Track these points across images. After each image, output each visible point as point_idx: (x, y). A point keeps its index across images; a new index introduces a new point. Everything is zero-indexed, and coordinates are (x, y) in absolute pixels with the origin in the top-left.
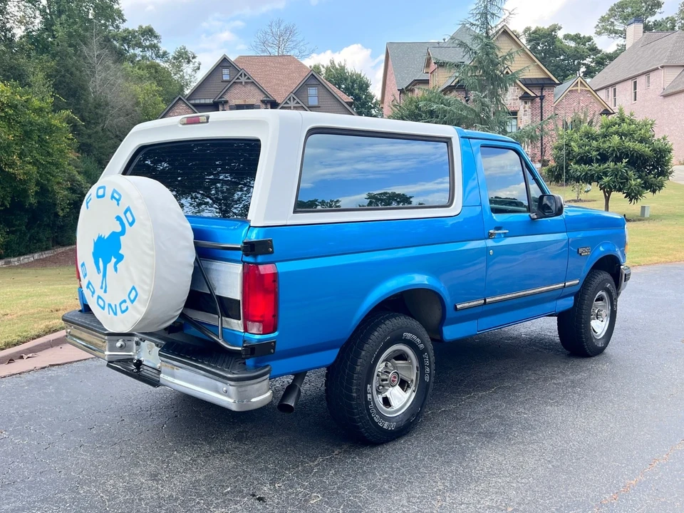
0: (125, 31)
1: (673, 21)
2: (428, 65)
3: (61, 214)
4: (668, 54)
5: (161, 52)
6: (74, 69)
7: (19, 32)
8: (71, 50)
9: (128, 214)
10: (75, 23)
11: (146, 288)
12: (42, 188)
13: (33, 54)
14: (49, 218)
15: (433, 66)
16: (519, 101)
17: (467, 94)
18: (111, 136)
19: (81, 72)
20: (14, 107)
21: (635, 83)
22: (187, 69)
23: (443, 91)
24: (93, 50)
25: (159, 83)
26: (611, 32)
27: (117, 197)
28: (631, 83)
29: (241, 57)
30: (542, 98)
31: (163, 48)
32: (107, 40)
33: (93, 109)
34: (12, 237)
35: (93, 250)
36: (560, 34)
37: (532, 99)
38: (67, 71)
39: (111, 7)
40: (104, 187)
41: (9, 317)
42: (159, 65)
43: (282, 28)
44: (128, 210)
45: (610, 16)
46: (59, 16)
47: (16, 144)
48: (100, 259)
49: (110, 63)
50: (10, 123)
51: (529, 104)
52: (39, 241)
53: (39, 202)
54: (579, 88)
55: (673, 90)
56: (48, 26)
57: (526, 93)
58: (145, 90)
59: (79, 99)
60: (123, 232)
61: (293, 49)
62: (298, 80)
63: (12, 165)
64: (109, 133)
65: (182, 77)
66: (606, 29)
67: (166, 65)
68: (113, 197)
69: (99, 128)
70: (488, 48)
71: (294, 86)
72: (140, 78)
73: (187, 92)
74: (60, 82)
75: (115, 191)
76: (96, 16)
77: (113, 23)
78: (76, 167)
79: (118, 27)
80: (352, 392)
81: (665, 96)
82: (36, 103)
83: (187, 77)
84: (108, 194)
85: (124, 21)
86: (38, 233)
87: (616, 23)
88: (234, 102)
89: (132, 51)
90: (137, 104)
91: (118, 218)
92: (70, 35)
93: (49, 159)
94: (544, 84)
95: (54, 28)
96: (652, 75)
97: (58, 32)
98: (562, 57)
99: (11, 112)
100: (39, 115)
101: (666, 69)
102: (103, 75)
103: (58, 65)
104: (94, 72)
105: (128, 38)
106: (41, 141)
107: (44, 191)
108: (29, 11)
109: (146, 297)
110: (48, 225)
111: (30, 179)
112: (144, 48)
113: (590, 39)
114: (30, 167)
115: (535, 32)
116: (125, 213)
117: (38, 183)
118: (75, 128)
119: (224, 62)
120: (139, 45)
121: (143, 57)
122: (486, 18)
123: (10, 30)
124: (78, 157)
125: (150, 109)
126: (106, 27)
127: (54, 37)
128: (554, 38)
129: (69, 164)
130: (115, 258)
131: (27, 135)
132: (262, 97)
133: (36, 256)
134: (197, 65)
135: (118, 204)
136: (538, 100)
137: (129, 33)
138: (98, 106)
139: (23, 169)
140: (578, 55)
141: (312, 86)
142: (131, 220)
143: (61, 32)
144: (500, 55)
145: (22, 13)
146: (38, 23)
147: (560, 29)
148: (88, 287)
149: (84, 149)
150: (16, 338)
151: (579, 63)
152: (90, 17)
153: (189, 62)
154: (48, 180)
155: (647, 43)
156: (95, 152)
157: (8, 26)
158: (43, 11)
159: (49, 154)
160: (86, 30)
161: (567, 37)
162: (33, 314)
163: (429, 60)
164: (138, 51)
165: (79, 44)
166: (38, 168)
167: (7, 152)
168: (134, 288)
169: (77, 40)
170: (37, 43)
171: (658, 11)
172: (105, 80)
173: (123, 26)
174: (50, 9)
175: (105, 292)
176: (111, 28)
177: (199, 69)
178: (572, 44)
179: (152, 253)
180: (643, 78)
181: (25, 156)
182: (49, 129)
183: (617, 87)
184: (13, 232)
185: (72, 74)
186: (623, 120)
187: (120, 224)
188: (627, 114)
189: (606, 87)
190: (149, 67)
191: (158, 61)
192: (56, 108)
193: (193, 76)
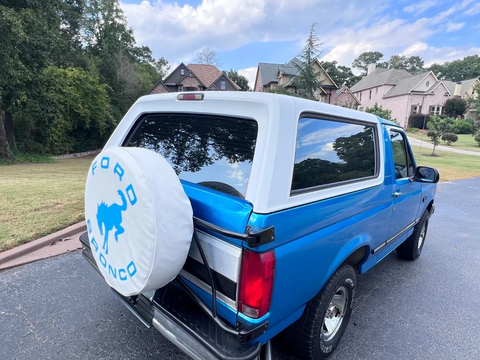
0: (135, 48)
1: (387, 64)
2: (278, 75)
3: (101, 133)
4: (387, 79)
5: (152, 59)
6: (110, 64)
7: (85, 45)
8: (110, 55)
9: (130, 191)
10: (112, 42)
11: (146, 268)
12: (92, 120)
13: (92, 55)
14: (96, 135)
15: (281, 76)
16: (320, 95)
17: (296, 90)
18: (127, 97)
19: (114, 66)
20: (80, 80)
21: (371, 91)
22: (164, 68)
23: (285, 87)
24: (120, 56)
25: (151, 74)
26: (359, 66)
27: (120, 172)
28: (369, 91)
29: (190, 64)
30: (330, 95)
31: (153, 57)
32: (127, 51)
33: (119, 84)
34: (78, 143)
35: (97, 213)
36: (337, 66)
37: (326, 95)
38: (107, 65)
39: (130, 36)
40: (107, 159)
41: (60, 206)
42: (151, 65)
43: (209, 52)
44: (130, 187)
45: (359, 59)
46: (105, 38)
47: (81, 98)
48: (103, 223)
49: (128, 62)
50: (78, 88)
51: (324, 97)
52: (91, 145)
53: (91, 127)
54: (346, 91)
55: (388, 96)
56: (99, 42)
57: (323, 92)
58: (143, 77)
59: (112, 79)
60: (124, 207)
61: (214, 62)
62: (216, 77)
63: (78, 108)
64: (126, 96)
65: (161, 72)
66: (357, 65)
67: (154, 66)
68: (115, 171)
69: (122, 93)
70: (309, 69)
71: (215, 80)
72: (142, 71)
73: (163, 79)
74: (104, 70)
75: (117, 165)
76: (122, 39)
77: (130, 44)
78: (110, 112)
79: (132, 46)
80: (310, 335)
81: (384, 98)
82: (91, 79)
83: (164, 72)
84: (112, 166)
85: (135, 43)
86: (90, 142)
87: (361, 62)
88: (185, 86)
89: (138, 58)
90: (140, 83)
91: (120, 192)
92: (109, 48)
93: (96, 107)
94: (332, 88)
95: (102, 44)
96: (379, 88)
97: (104, 46)
98: (336, 77)
99: (79, 83)
100: (93, 86)
101: (386, 86)
102: (124, 68)
103: (103, 61)
104: (120, 66)
105: (137, 51)
106: (93, 98)
107: (93, 122)
108: (90, 34)
109: (145, 276)
110: (95, 138)
111: (87, 116)
112: (144, 57)
113: (349, 69)
114: (87, 110)
115: (325, 64)
116: (127, 190)
117: (91, 118)
118: (109, 92)
119: (182, 66)
120: (142, 55)
121: (143, 61)
122: (309, 54)
123: (80, 42)
124: (111, 107)
125: (146, 86)
126: (127, 45)
127: (102, 48)
128: (334, 67)
129: (106, 110)
130: (116, 228)
131: (86, 94)
132: (199, 84)
133: (89, 153)
134: (168, 67)
135: (121, 179)
136: (328, 95)
137: (138, 49)
138: (121, 83)
139: (84, 111)
140: (344, 76)
141: (223, 80)
142: (132, 198)
143: (105, 46)
144: (314, 73)
145: (87, 35)
146: (94, 41)
147: (337, 63)
148: (92, 242)
149: (113, 103)
150: (59, 225)
151: (344, 80)
152: (120, 40)
153: (165, 65)
154: (95, 117)
155: (377, 73)
156: (119, 105)
157: (79, 40)
158: (97, 35)
159: (97, 105)
160: (117, 45)
161: (339, 67)
162: (74, 205)
163: (279, 72)
164: (141, 58)
165: (114, 52)
166: (91, 111)
167: (76, 102)
168: (132, 263)
169: (113, 50)
170: (93, 51)
171: (381, 58)
172: (125, 70)
173: (135, 46)
174: (100, 34)
175: (107, 253)
176: (129, 46)
177: (169, 68)
178: (342, 71)
179: (153, 236)
180: (375, 89)
181: (85, 105)
182: (97, 92)
183: (362, 92)
184: (78, 141)
185: (109, 66)
186: (377, 109)
187: (122, 198)
188: (379, 106)
189: (357, 92)
190: (146, 66)
191: (150, 63)
192: (101, 82)
193: (167, 71)
